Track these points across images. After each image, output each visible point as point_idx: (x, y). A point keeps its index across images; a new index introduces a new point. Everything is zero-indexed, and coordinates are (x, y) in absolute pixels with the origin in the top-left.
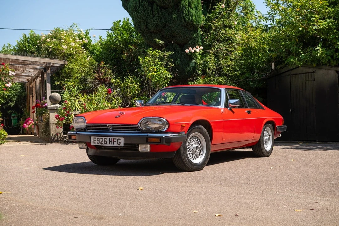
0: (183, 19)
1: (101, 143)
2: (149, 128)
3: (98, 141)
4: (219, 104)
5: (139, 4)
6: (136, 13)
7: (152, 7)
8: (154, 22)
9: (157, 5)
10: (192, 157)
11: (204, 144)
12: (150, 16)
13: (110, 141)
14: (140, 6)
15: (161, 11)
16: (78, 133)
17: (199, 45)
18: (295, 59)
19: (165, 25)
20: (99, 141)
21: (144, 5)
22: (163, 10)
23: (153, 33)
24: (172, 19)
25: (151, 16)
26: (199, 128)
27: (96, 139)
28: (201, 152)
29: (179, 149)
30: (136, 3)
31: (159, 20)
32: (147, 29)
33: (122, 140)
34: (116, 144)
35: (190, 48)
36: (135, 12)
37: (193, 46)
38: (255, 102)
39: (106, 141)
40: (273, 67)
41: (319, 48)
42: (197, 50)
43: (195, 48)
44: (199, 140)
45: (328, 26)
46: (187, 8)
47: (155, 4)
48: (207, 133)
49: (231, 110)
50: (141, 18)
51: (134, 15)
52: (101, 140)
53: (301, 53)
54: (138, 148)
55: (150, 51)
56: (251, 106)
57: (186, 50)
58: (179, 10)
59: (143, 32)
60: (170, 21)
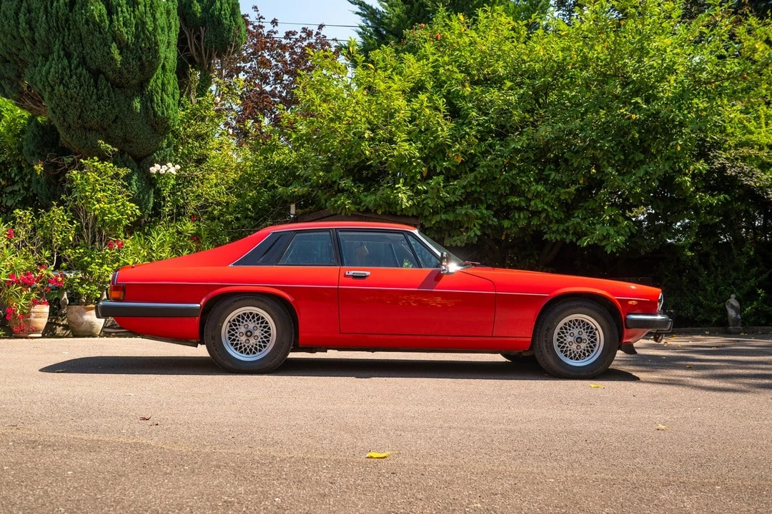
0: (151, 112)
5: (71, 71)
8: (99, 109)
9: (107, 80)
12: (91, 97)
14: (71, 76)
15: (114, 90)
17: (171, 162)
19: (117, 117)
23: (91, 129)
24: (130, 106)
25: (94, 97)
30: (64, 69)
32: (80, 121)
35: (157, 166)
36: (59, 86)
37: (163, 163)
40: (293, 211)
42: (170, 169)
43: (165, 166)
46: (160, 94)
47: (102, 76)
50: (72, 99)
51: (59, 90)
57: (151, 169)
58: (143, 94)
59: (70, 127)
60: (126, 112)
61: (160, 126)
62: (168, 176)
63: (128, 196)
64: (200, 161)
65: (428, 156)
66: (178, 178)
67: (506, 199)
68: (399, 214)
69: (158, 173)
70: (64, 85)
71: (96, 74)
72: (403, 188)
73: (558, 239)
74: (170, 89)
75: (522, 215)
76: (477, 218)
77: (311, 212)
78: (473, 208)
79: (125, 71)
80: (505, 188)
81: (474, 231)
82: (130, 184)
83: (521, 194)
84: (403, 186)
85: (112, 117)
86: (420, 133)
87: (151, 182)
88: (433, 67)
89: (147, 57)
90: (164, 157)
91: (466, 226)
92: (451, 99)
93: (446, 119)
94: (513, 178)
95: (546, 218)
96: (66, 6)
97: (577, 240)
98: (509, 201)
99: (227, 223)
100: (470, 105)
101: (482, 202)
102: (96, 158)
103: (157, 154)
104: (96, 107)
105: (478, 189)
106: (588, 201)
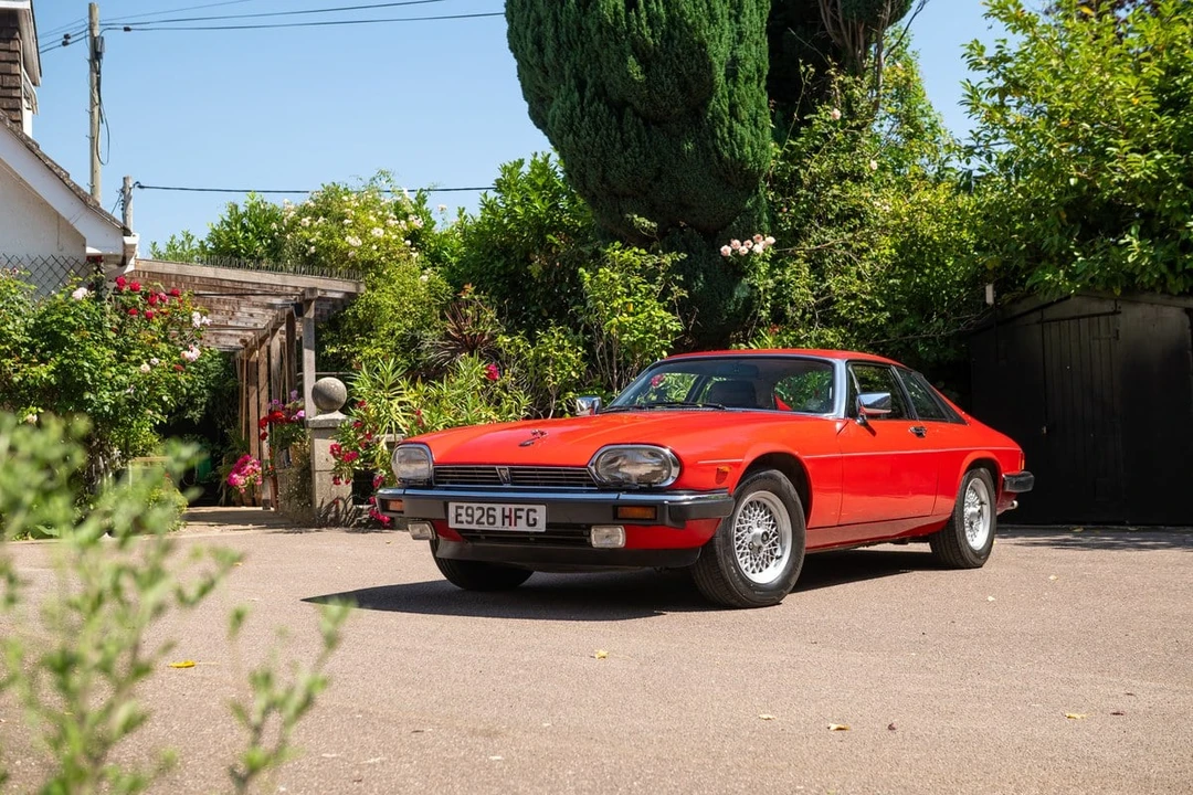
0: (714, 155)
1: (478, 523)
2: (619, 476)
3: (467, 515)
4: (829, 405)
5: (582, 109)
6: (571, 136)
7: (620, 119)
8: (626, 163)
9: (636, 114)
10: (748, 564)
11: (786, 526)
12: (614, 147)
13: (504, 517)
14: (583, 117)
15: (648, 130)
16: (408, 492)
17: (762, 232)
18: (1056, 273)
19: (660, 172)
20: (472, 516)
21: (596, 114)
22: (653, 127)
23: (625, 196)
24: (680, 153)
25: (618, 146)
26: (772, 477)
27: (463, 511)
28: (775, 550)
29: (712, 540)
30: (573, 108)
31: (643, 157)
32: (605, 186)
33: (541, 515)
34: (522, 526)
35: (736, 242)
36: (568, 136)
37: (746, 235)
38: (938, 402)
39: (494, 517)
40: (990, 299)
41: (1132, 239)
42: (756, 246)
43: (749, 241)
44: (771, 513)
45: (1159, 172)
46: (727, 123)
47: (628, 109)
48: (794, 492)
49: (865, 424)
50: (586, 153)
52: (478, 514)
53: (1076, 254)
54: (589, 535)
55: (614, 251)
56: (925, 415)
57: (724, 248)
58: (701, 127)
60: (674, 161)
61: (742, 178)
62: (753, 257)
69: (737, 254)
70: (575, 134)
71: (618, 108)
72: (1137, 243)
79: (658, 98)
84: (1137, 240)
85: (649, 172)
96: (578, 8)
102: (618, 243)
104: (622, 160)
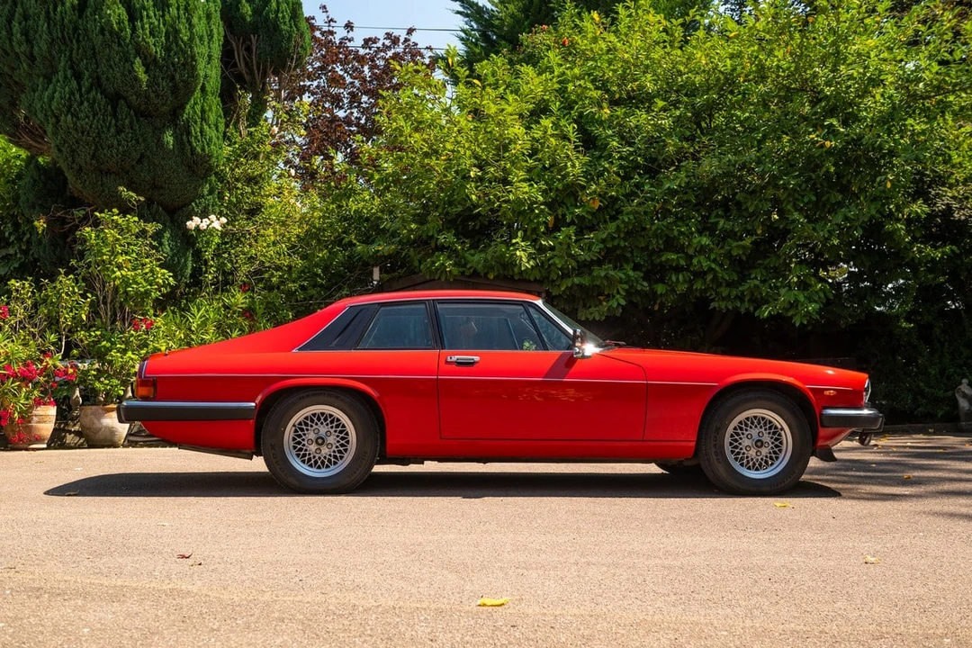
0: (188, 148)
5: (81, 96)
6: (70, 117)
7: (115, 108)
8: (119, 145)
9: (129, 107)
12: (108, 130)
14: (82, 103)
15: (138, 120)
17: (215, 214)
19: (142, 155)
21: (94, 101)
23: (108, 172)
24: (160, 143)
25: (113, 130)
30: (72, 93)
32: (94, 162)
35: (197, 219)
36: (66, 116)
37: (204, 215)
40: (377, 276)
42: (213, 224)
43: (206, 219)
46: (199, 124)
47: (122, 101)
50: (83, 133)
51: (66, 122)
57: (188, 223)
58: (176, 125)
59: (80, 169)
60: (155, 149)
61: (199, 167)
62: (210, 232)
63: (159, 260)
64: (254, 211)
65: (554, 200)
66: (223, 235)
67: (660, 257)
68: (516, 278)
69: (197, 228)
70: (73, 115)
71: (115, 99)
72: (523, 244)
73: (730, 307)
74: (212, 117)
75: (681, 277)
76: (621, 281)
77: (400, 277)
78: (615, 268)
79: (153, 95)
80: (657, 242)
81: (617, 300)
82: (161, 244)
83: (680, 249)
84: (522, 241)
85: (136, 155)
86: (543, 170)
87: (189, 241)
88: (559, 82)
89: (181, 76)
90: (205, 208)
91: (606, 293)
92: (583, 123)
93: (579, 152)
94: (668, 227)
95: (712, 280)
96: (74, 11)
97: (755, 309)
98: (663, 259)
99: (290, 294)
100: (610, 132)
101: (627, 261)
102: (115, 210)
103: (196, 204)
104: (116, 143)
105: (622, 244)
106: (769, 257)
